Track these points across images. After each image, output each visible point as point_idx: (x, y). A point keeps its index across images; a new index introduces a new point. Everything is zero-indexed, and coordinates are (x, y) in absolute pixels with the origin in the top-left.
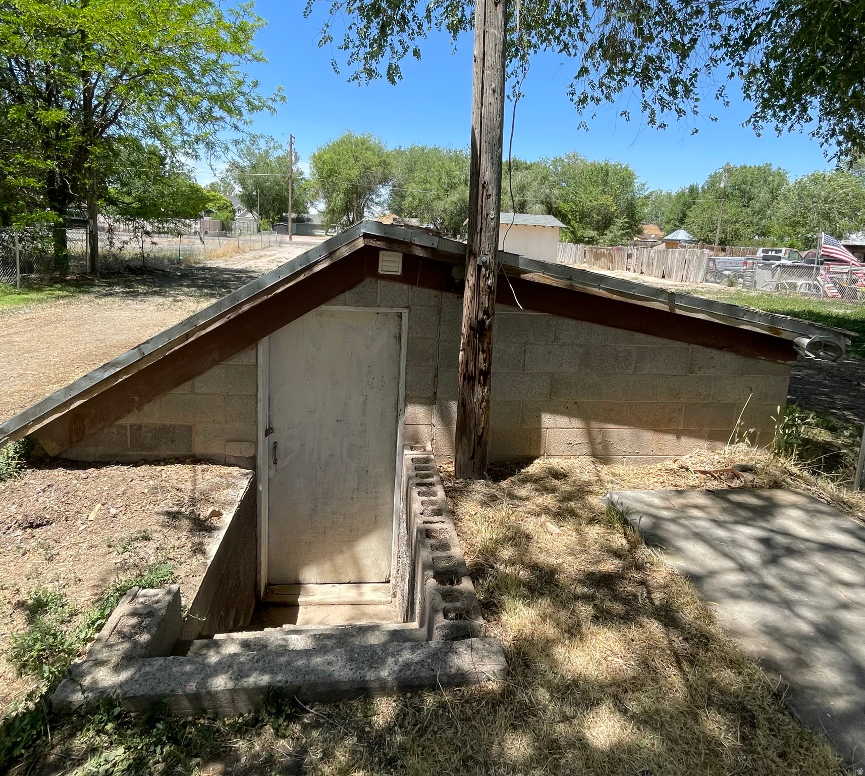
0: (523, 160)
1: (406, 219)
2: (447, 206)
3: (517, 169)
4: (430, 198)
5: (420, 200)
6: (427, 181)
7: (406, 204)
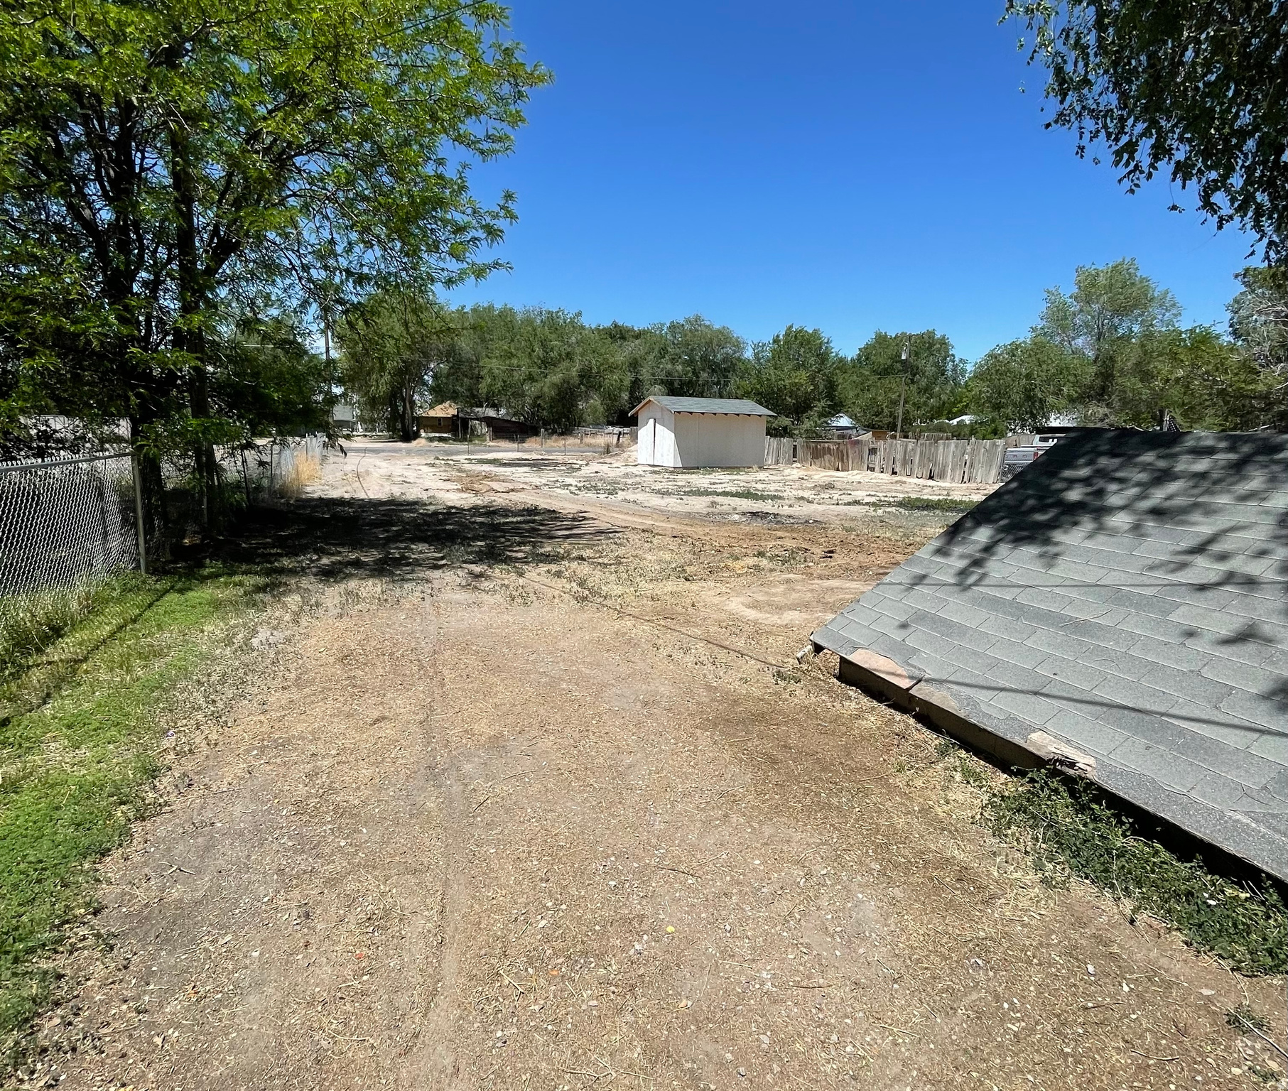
0: (628, 324)
1: (477, 409)
2: (546, 389)
3: (623, 338)
4: (519, 380)
5: (504, 382)
6: (512, 355)
7: (483, 387)
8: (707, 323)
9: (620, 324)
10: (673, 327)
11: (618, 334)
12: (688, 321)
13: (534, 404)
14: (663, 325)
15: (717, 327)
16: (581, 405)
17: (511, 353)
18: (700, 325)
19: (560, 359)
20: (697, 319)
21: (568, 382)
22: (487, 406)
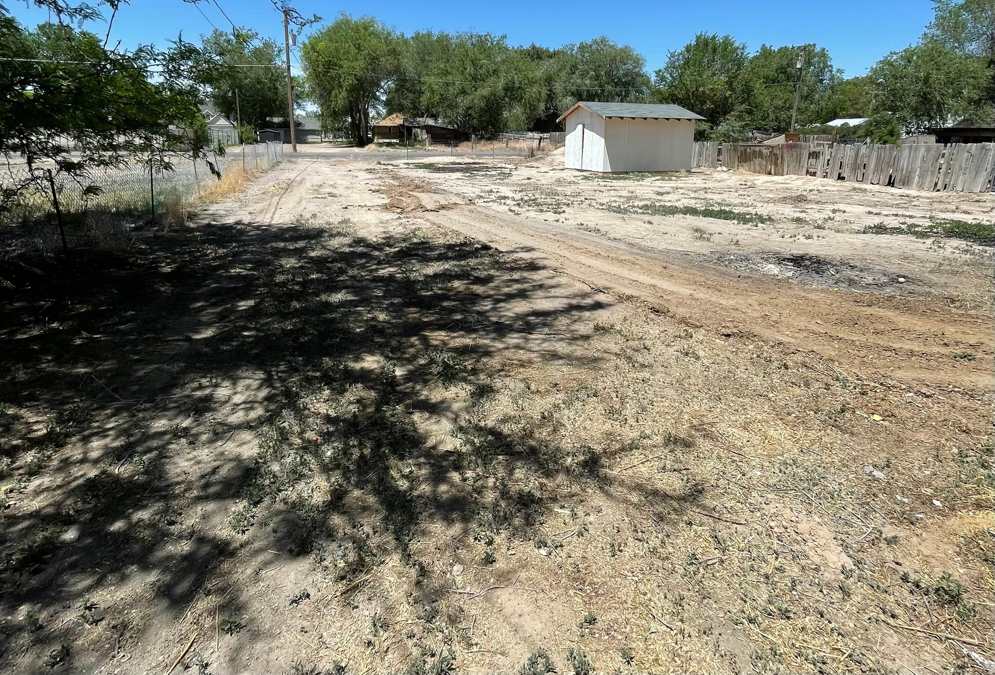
0: (544, 47)
1: (418, 119)
2: (476, 101)
3: (539, 58)
4: (454, 93)
5: (442, 95)
6: (447, 73)
7: (424, 100)
8: (612, 43)
9: (537, 46)
10: (582, 48)
11: (536, 55)
12: (595, 42)
13: (467, 115)
14: (573, 46)
15: (620, 46)
16: (506, 114)
17: (447, 71)
18: (605, 46)
19: (488, 75)
20: (603, 41)
21: (495, 95)
22: (427, 117)
